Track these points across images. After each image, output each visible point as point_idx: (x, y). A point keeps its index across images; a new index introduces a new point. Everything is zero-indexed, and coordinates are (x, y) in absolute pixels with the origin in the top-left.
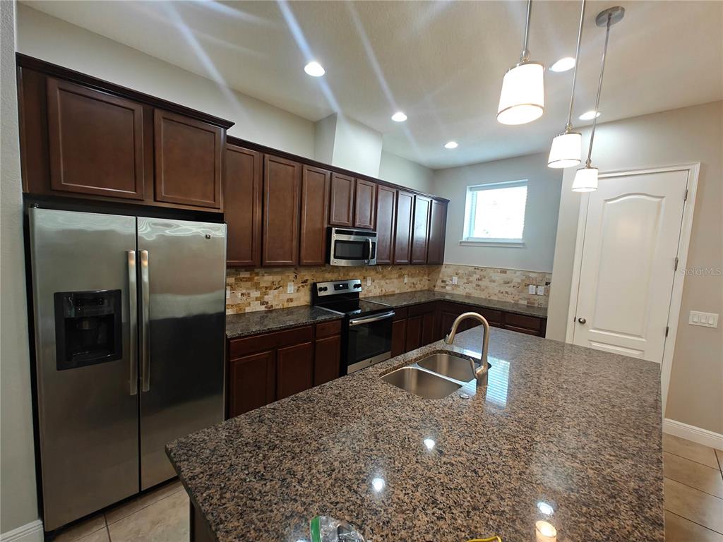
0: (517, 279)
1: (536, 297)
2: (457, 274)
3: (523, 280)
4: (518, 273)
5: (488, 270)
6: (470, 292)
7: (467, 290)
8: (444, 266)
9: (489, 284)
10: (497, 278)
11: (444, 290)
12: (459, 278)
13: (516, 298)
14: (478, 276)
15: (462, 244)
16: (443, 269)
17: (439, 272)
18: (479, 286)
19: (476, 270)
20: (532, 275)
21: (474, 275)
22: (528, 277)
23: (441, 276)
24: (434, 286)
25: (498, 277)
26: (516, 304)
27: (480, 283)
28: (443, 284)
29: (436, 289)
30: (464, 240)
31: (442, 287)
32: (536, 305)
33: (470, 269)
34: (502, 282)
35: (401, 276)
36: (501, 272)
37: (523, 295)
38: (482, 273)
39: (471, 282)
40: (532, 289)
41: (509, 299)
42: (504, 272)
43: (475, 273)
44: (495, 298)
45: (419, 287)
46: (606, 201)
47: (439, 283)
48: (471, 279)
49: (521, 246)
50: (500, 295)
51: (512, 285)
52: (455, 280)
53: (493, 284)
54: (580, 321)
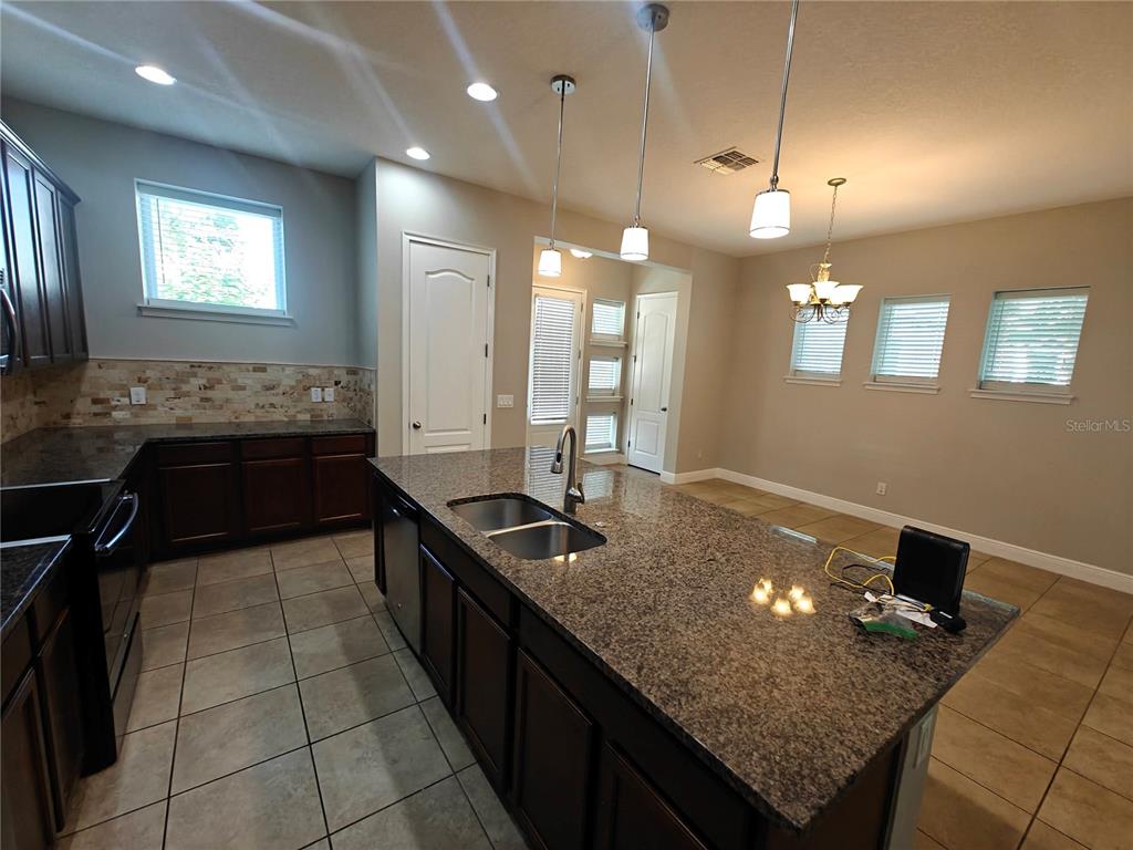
0: (288, 380)
1: (325, 406)
2: (142, 381)
3: (298, 381)
4: (288, 371)
5: (225, 367)
6: (189, 414)
7: (179, 412)
8: (91, 364)
9: (231, 394)
10: (249, 382)
11: (106, 422)
12: (149, 388)
13: (292, 411)
14: (203, 381)
15: (144, 313)
16: (92, 371)
17: (79, 380)
18: (207, 400)
19: (197, 369)
20: (312, 372)
21: (192, 380)
22: (307, 376)
23: (85, 388)
24: (68, 416)
25: (250, 380)
26: (292, 422)
27: (210, 394)
28: (98, 408)
29: (76, 421)
30: (145, 304)
31: (95, 415)
32: (326, 418)
33: (178, 367)
34: (258, 387)
36: (255, 370)
37: (301, 406)
38: (211, 374)
39: (187, 394)
40: (316, 394)
41: (278, 416)
42: (261, 369)
43: (194, 375)
44: (250, 418)
45: (23, 426)
46: (428, 273)
47: (83, 405)
48: (185, 388)
49: (287, 324)
50: (259, 412)
51: (280, 390)
52: (139, 394)
53: (241, 392)
54: (415, 426)
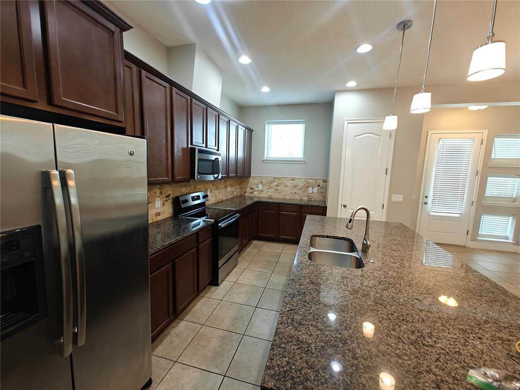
0: (301, 184)
1: (313, 195)
2: (261, 183)
3: (305, 185)
4: (302, 180)
5: (283, 179)
6: (272, 194)
7: (269, 194)
8: (251, 178)
9: (284, 188)
10: (289, 184)
11: (252, 195)
12: (263, 185)
13: (301, 196)
14: (276, 184)
15: (264, 162)
16: (251, 180)
17: (248, 182)
18: (276, 190)
19: (275, 179)
20: (310, 181)
21: (274, 183)
22: (308, 182)
23: (249, 185)
24: (245, 193)
26: (301, 200)
27: (278, 188)
28: (251, 191)
29: (247, 194)
30: (265, 159)
31: (251, 193)
32: (313, 199)
33: (271, 179)
34: (292, 186)
35: (226, 187)
36: (291, 180)
37: (305, 194)
38: (280, 181)
39: (272, 188)
40: (310, 190)
41: (297, 197)
42: (293, 179)
43: (274, 181)
44: (288, 197)
45: (235, 194)
46: (356, 136)
47: (248, 190)
48: (272, 186)
49: (303, 163)
50: (291, 195)
51: (298, 188)
52: (260, 186)
53: (287, 188)
54: (344, 206)
